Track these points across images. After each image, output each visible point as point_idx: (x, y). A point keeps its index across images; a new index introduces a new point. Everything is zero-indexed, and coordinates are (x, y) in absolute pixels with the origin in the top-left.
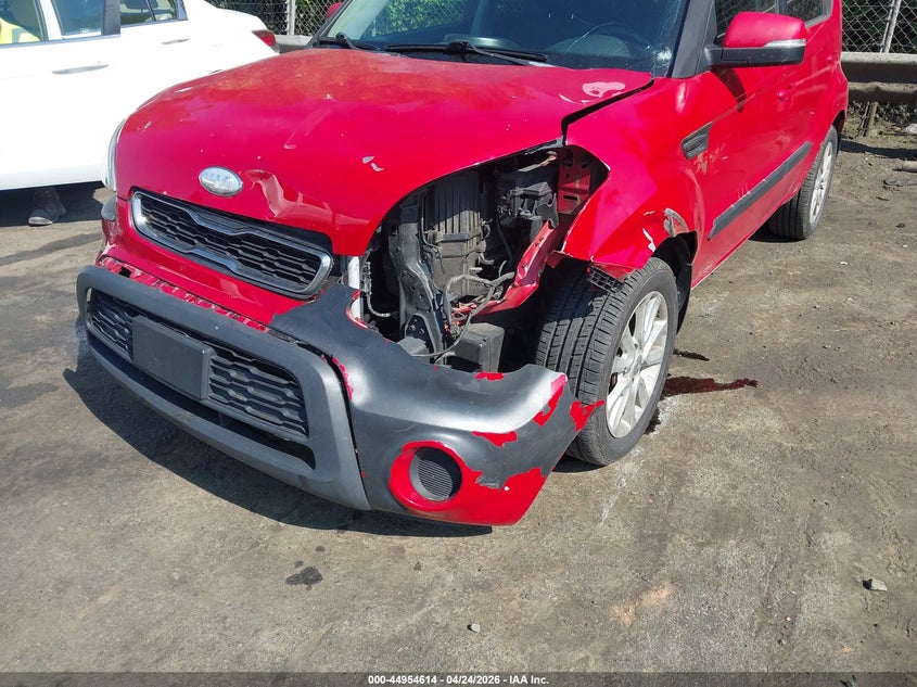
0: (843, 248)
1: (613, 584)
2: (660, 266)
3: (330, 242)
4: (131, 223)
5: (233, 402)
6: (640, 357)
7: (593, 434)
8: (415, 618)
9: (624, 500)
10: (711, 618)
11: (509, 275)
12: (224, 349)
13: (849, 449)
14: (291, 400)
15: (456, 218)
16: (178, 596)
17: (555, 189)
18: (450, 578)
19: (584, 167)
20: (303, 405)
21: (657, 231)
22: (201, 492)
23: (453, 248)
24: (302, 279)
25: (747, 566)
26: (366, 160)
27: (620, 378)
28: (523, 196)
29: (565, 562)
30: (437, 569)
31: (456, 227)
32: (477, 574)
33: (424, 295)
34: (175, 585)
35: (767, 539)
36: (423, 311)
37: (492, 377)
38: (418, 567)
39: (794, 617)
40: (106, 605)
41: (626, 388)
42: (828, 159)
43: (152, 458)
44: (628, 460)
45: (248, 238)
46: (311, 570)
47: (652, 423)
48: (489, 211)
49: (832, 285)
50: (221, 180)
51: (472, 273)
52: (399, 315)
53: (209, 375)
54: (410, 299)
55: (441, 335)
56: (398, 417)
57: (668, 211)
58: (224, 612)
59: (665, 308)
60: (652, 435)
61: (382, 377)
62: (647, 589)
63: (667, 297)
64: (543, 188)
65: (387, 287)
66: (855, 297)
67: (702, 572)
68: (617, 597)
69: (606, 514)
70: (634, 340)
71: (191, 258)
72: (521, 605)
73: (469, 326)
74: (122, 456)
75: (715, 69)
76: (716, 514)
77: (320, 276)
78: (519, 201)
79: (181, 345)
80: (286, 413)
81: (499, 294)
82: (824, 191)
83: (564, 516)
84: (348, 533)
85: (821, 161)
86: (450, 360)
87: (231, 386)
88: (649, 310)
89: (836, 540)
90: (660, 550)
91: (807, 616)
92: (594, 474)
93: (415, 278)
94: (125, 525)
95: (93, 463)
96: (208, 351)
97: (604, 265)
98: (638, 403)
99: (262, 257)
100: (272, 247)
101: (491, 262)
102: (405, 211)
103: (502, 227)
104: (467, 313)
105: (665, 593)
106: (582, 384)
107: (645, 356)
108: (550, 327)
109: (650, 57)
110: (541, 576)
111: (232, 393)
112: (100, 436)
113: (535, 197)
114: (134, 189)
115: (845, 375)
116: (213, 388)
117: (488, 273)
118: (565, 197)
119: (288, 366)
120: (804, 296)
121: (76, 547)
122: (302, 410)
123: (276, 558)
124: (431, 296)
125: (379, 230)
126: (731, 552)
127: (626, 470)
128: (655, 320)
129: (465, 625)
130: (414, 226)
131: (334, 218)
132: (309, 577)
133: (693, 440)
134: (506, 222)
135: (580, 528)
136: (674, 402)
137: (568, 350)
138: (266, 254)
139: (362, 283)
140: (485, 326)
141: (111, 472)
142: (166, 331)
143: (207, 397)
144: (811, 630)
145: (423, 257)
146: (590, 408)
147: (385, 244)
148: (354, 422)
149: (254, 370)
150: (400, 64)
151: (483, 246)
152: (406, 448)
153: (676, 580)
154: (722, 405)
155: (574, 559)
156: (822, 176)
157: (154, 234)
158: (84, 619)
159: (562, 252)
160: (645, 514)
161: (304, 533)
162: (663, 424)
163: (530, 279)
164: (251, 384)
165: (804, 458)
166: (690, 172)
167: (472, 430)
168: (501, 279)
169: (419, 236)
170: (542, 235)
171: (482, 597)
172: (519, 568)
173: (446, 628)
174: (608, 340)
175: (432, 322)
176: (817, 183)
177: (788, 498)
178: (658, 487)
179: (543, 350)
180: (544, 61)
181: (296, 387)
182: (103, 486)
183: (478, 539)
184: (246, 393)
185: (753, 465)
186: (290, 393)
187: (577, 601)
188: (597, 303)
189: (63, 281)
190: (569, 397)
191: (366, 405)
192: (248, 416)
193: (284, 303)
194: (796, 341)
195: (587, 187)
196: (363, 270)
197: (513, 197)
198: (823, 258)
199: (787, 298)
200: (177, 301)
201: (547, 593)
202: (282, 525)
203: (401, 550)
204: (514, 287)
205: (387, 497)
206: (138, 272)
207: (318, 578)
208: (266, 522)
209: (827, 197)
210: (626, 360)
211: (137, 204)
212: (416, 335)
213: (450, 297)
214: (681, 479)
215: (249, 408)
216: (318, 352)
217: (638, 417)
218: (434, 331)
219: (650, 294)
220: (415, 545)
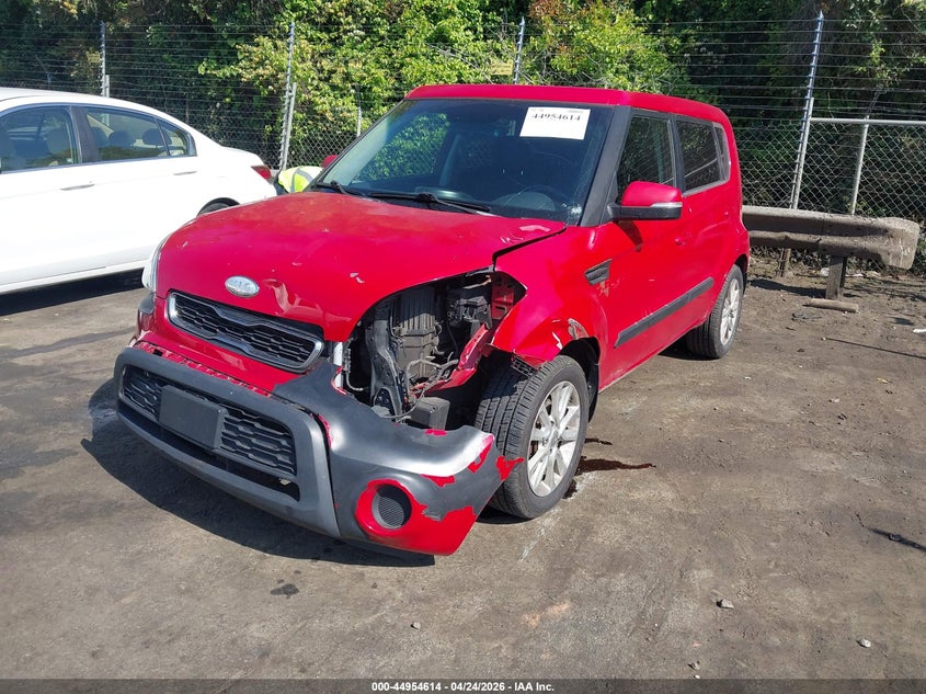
0: (749, 367)
1: (525, 600)
2: (570, 362)
3: (322, 332)
4: (166, 315)
5: (240, 451)
6: (556, 433)
7: (516, 487)
8: (371, 619)
9: (541, 544)
10: (599, 622)
11: (455, 362)
12: (236, 410)
13: (725, 514)
14: (285, 447)
15: (416, 318)
16: (184, 600)
17: (489, 302)
18: (399, 595)
19: (509, 287)
20: (294, 452)
21: (564, 335)
22: (202, 531)
23: (413, 341)
24: (299, 358)
25: (631, 591)
26: (353, 275)
27: (540, 446)
28: (466, 306)
29: (491, 585)
30: (390, 588)
31: (416, 326)
32: (420, 592)
33: (390, 374)
34: (181, 593)
35: (650, 574)
36: (389, 385)
37: (437, 433)
38: (375, 586)
39: (661, 625)
40: (128, 604)
41: (545, 455)
42: (735, 294)
43: (160, 507)
44: (548, 516)
45: (260, 328)
46: (290, 586)
47: (570, 490)
48: (442, 316)
49: (735, 394)
50: (243, 286)
51: (427, 359)
52: (370, 390)
53: (221, 429)
54: (379, 376)
55: (401, 404)
56: (365, 461)
57: (571, 320)
58: (222, 611)
59: (577, 396)
60: (569, 499)
61: (354, 431)
62: (552, 604)
63: (577, 386)
64: (480, 300)
65: (362, 368)
66: (753, 404)
67: (596, 594)
68: (527, 609)
69: (526, 553)
70: (551, 418)
71: (212, 342)
72: (454, 612)
73: (423, 399)
74: (134, 504)
75: (616, 221)
76: (613, 556)
77: (313, 356)
78: (463, 309)
79: (202, 406)
80: (280, 458)
81: (446, 375)
82: (734, 320)
83: (493, 554)
84: (319, 562)
85: (727, 295)
86: (407, 421)
87: (239, 438)
88: (563, 397)
89: (702, 575)
90: (566, 578)
91: (671, 622)
92: (521, 526)
93: (384, 361)
94: (140, 552)
95: (110, 508)
96: (223, 412)
97: (523, 356)
98: (556, 470)
99: (270, 342)
100: (278, 335)
101: (442, 353)
102: (379, 311)
103: (451, 328)
104: (422, 388)
105: (565, 607)
106: (508, 446)
107: (560, 432)
108: (485, 403)
109: (565, 211)
110: (470, 594)
111: (238, 443)
112: (116, 489)
113: (474, 306)
114: (171, 290)
115: (732, 462)
116: (223, 439)
117: (440, 360)
118: (497, 307)
119: (284, 421)
120: (710, 402)
121: (102, 566)
122: (293, 456)
123: (263, 576)
124: (396, 375)
125: (359, 324)
126: (620, 581)
127: (546, 523)
128: (568, 405)
129: (409, 625)
130: (385, 323)
131: (324, 314)
132: (289, 590)
133: (601, 504)
134: (453, 324)
135: (505, 563)
136: (590, 477)
137: (498, 420)
138: (273, 340)
139: (344, 363)
140: (435, 399)
141: (127, 515)
142: (190, 396)
143: (218, 447)
144: (671, 632)
145: (390, 345)
146: (512, 464)
147: (363, 335)
148: (332, 463)
149: (257, 425)
150: (382, 209)
151: (437, 340)
152: (370, 485)
153: (576, 599)
154: (628, 480)
155: (498, 583)
156: (731, 306)
157: (182, 324)
158: (111, 613)
159: (491, 344)
160: (556, 554)
161: (284, 561)
162: (579, 492)
163: (470, 364)
164: (254, 436)
165: (688, 519)
166: (594, 296)
167: (420, 473)
168: (449, 364)
169: (389, 330)
170: (479, 334)
171: (424, 607)
172: (452, 588)
173: (394, 626)
174: (527, 412)
175: (395, 395)
176: (726, 311)
177: (670, 546)
178: (570, 536)
179: (480, 419)
180: (487, 211)
181: (290, 438)
182: (120, 525)
183: (423, 569)
184: (250, 444)
185: (647, 523)
186: (284, 443)
187: (497, 611)
188: (520, 385)
189: (77, 371)
190: (496, 453)
191: (341, 451)
192: (252, 461)
193: (284, 376)
194: (697, 435)
195: (512, 301)
196: (345, 354)
197: (459, 305)
198: (731, 373)
199: (695, 403)
200: (201, 375)
201: (474, 606)
202: (267, 555)
203: (362, 574)
204: (458, 370)
205: (353, 524)
206: (168, 352)
207: (296, 591)
208: (253, 552)
209: (738, 323)
210: (544, 433)
211: (172, 301)
212: (382, 404)
213: (409, 376)
214: (587, 531)
215: (251, 455)
216: (308, 412)
217: (557, 483)
218: (396, 401)
219: (563, 383)
220: (372, 571)
